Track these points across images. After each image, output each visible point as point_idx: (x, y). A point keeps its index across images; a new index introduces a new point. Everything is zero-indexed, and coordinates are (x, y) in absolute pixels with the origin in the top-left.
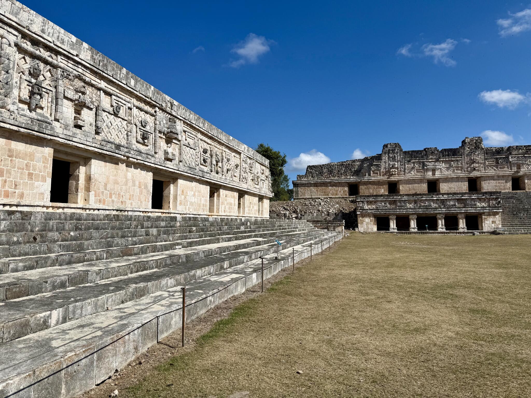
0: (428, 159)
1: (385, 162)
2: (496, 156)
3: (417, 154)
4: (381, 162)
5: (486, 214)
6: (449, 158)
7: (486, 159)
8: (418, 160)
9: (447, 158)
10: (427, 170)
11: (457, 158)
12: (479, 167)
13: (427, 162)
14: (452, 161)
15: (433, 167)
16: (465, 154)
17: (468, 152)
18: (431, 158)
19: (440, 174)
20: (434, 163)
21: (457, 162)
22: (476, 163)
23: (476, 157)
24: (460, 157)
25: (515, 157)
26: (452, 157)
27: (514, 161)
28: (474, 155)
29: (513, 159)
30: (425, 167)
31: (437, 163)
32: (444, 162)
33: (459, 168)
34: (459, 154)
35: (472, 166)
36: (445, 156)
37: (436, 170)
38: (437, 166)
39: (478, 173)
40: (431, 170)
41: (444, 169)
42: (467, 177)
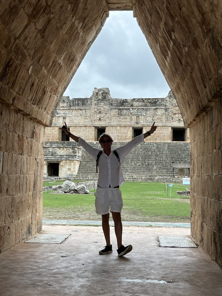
0: (59, 108)
2: (120, 107)
5: (63, 161)
7: (110, 110)
9: (77, 107)
11: (85, 107)
12: (104, 117)
13: (59, 110)
14: (81, 110)
15: (64, 115)
16: (92, 104)
17: (96, 102)
18: (63, 107)
19: (69, 123)
20: (65, 111)
21: (86, 111)
22: (102, 113)
23: (102, 108)
24: (88, 107)
25: (136, 109)
26: (81, 106)
27: (134, 113)
28: (100, 106)
29: (134, 111)
30: (56, 115)
31: (67, 111)
32: (74, 111)
33: (87, 117)
34: (87, 104)
35: (98, 116)
36: (75, 105)
37: (67, 118)
38: (67, 115)
39: (103, 123)
40: (62, 118)
41: (73, 118)
42: (94, 127)
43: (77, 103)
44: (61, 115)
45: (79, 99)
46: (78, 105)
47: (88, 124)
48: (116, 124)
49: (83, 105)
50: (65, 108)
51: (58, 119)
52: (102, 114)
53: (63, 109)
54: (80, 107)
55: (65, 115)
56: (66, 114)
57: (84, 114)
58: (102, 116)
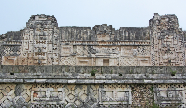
0: (97, 42)
1: (28, 43)
4: (21, 43)
6: (130, 42)
8: (82, 42)
9: (127, 42)
11: (142, 42)
13: (96, 46)
14: (135, 47)
15: (106, 54)
16: (154, 37)
17: (159, 34)
18: (103, 41)
20: (107, 48)
21: (143, 49)
22: (171, 52)
23: (170, 43)
24: (147, 42)
26: (135, 41)
28: (168, 40)
30: (92, 55)
31: (111, 49)
32: (122, 48)
33: (147, 59)
34: (145, 38)
35: (166, 57)
36: (124, 38)
37: (110, 60)
38: (112, 55)
40: (102, 60)
41: (122, 60)
43: (127, 35)
44: (100, 54)
46: (129, 39)
49: (137, 38)
50: (107, 43)
51: (94, 62)
52: (172, 54)
53: (104, 44)
54: (134, 43)
55: (108, 54)
56: (110, 53)
57: (141, 53)
58: (173, 56)
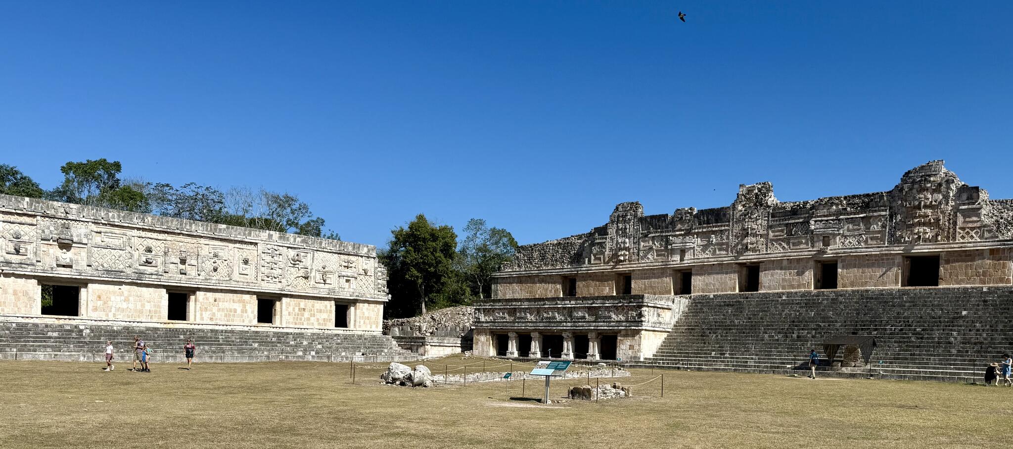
0: (675, 231)
1: (612, 239)
2: (789, 219)
3: (658, 221)
4: (606, 238)
5: (623, 333)
6: (708, 227)
7: (770, 227)
8: (661, 232)
9: (705, 228)
10: (672, 252)
11: (721, 226)
12: (757, 243)
13: (673, 236)
14: (714, 232)
15: (681, 245)
16: (735, 218)
17: (741, 213)
18: (680, 229)
19: (691, 259)
20: (684, 237)
21: (721, 235)
23: (752, 224)
24: (726, 226)
25: (821, 221)
26: (714, 225)
27: (818, 230)
28: (750, 220)
29: (817, 226)
31: (688, 237)
33: (724, 246)
34: (725, 219)
35: (745, 241)
36: (702, 223)
38: (688, 244)
39: (754, 255)
41: (699, 249)
42: (736, 263)
43: (705, 219)
44: (676, 245)
45: (711, 212)
46: (708, 223)
47: (726, 259)
48: (780, 255)
49: (717, 222)
50: (684, 230)
52: (753, 236)
53: (681, 233)
54: (712, 228)
55: (684, 245)
56: (686, 243)
57: (719, 240)
58: (753, 240)
